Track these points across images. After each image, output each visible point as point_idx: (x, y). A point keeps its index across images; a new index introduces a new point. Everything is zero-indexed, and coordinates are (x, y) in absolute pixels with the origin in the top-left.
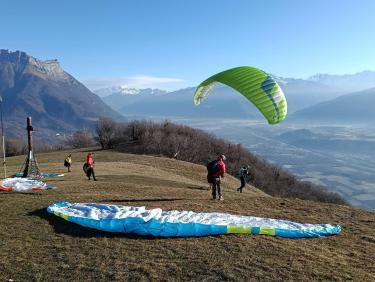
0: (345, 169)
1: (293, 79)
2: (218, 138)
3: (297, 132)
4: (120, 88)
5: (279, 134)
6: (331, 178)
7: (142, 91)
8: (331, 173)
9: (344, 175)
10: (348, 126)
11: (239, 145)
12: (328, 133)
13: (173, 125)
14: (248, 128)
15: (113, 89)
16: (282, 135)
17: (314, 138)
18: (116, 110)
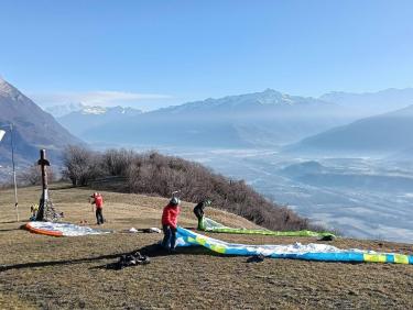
0: (360, 211)
1: (301, 98)
2: (216, 173)
3: (305, 164)
4: (80, 105)
5: (283, 167)
6: (342, 221)
7: (110, 109)
8: (343, 215)
9: (358, 217)
10: (365, 158)
11: (241, 182)
12: (341, 167)
13: (161, 156)
14: (245, 160)
15: (71, 106)
16: (287, 169)
17: (324, 172)
18: (76, 135)
